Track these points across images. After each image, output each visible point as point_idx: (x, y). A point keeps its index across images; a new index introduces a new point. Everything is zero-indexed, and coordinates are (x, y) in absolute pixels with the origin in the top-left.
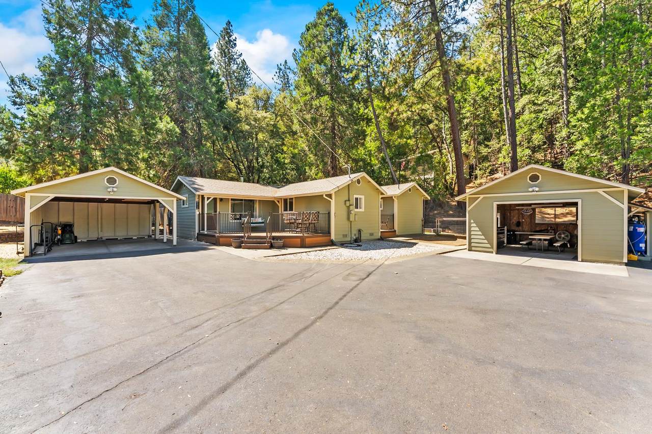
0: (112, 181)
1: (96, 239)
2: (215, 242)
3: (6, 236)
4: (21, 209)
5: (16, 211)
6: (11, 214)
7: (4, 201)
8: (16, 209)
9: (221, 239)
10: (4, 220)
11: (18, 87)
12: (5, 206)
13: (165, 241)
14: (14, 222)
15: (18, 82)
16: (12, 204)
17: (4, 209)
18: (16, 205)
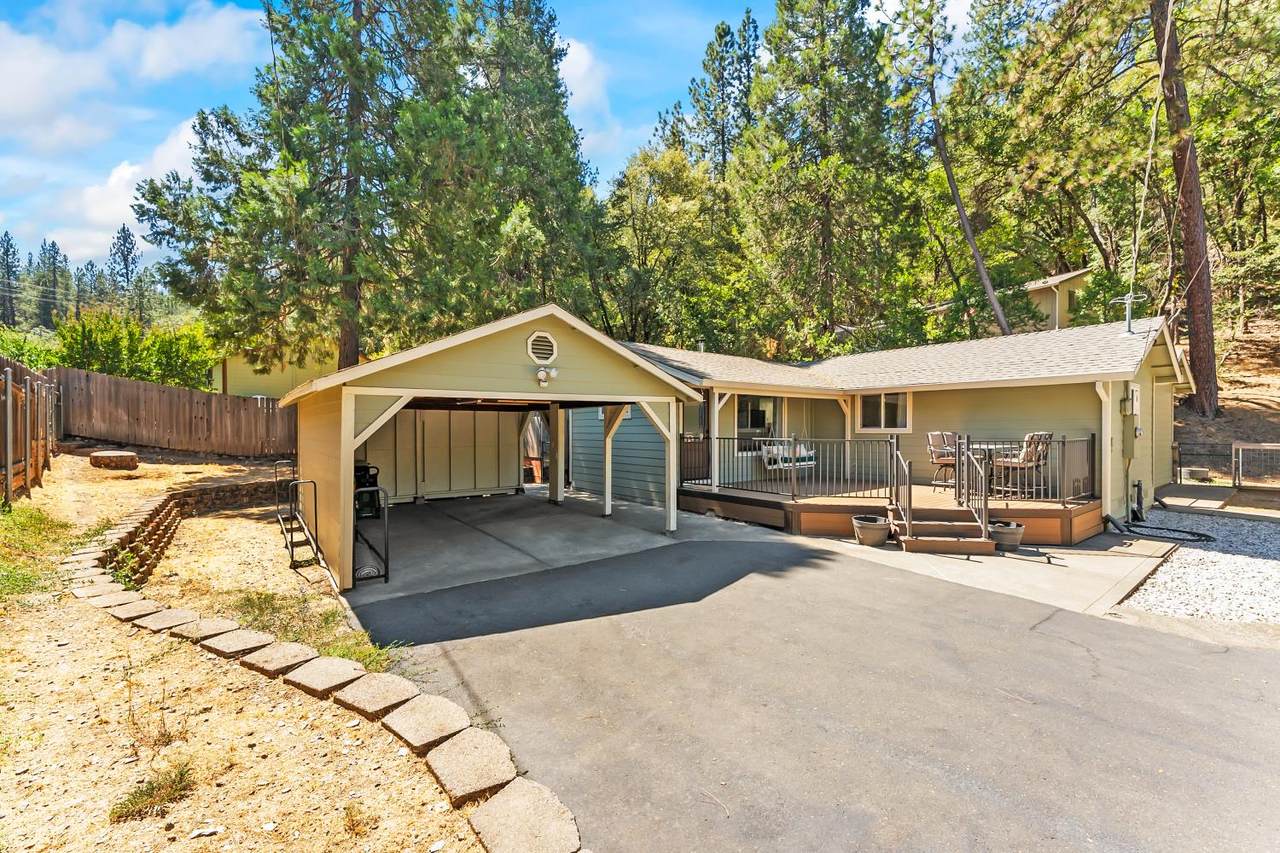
0: (543, 348)
1: (412, 500)
2: (781, 523)
3: (213, 494)
4: (219, 425)
5: (209, 430)
6: (200, 435)
7: (185, 405)
8: (209, 422)
9: (804, 516)
10: (185, 448)
11: (216, 137)
12: (187, 417)
13: (608, 511)
14: (207, 454)
15: (215, 124)
16: (200, 411)
17: (185, 425)
18: (210, 414)
